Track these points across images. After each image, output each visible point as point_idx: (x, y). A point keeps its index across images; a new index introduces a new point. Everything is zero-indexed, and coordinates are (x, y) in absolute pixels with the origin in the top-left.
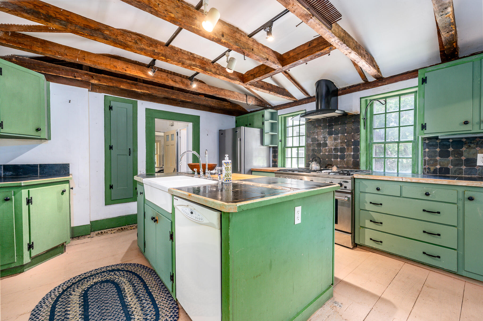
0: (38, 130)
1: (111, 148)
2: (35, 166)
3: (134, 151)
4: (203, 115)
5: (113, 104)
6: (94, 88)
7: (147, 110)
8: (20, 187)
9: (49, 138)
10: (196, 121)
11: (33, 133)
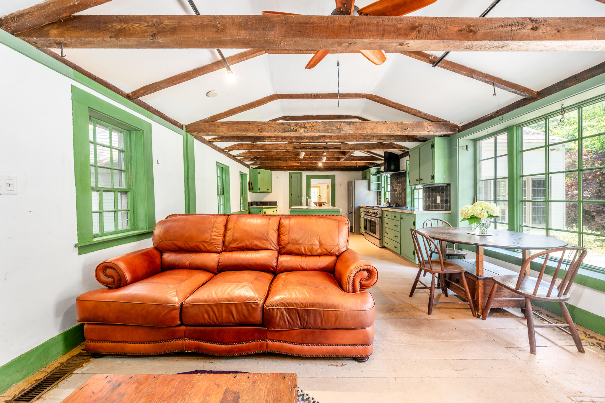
0: (268, 190)
1: (292, 195)
2: (268, 202)
3: (301, 196)
4: (337, 174)
5: (292, 175)
6: (285, 170)
7: (307, 175)
8: (263, 208)
9: (271, 192)
10: (333, 178)
11: (266, 191)
